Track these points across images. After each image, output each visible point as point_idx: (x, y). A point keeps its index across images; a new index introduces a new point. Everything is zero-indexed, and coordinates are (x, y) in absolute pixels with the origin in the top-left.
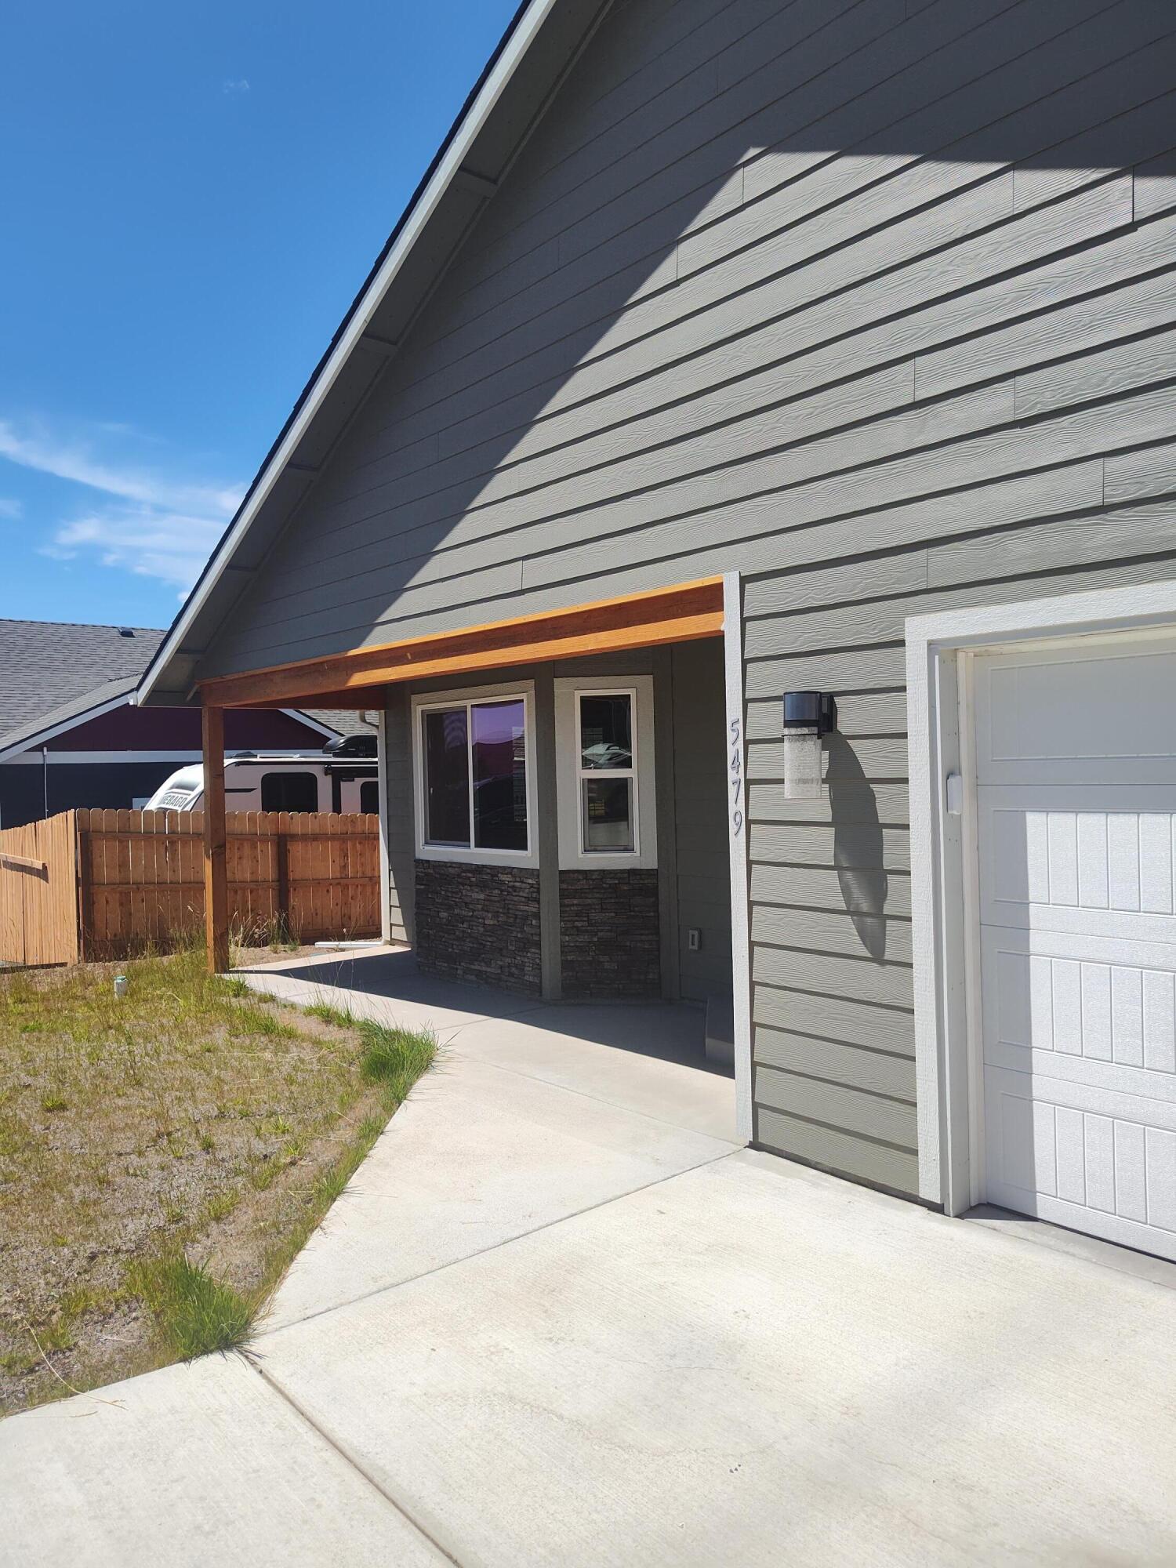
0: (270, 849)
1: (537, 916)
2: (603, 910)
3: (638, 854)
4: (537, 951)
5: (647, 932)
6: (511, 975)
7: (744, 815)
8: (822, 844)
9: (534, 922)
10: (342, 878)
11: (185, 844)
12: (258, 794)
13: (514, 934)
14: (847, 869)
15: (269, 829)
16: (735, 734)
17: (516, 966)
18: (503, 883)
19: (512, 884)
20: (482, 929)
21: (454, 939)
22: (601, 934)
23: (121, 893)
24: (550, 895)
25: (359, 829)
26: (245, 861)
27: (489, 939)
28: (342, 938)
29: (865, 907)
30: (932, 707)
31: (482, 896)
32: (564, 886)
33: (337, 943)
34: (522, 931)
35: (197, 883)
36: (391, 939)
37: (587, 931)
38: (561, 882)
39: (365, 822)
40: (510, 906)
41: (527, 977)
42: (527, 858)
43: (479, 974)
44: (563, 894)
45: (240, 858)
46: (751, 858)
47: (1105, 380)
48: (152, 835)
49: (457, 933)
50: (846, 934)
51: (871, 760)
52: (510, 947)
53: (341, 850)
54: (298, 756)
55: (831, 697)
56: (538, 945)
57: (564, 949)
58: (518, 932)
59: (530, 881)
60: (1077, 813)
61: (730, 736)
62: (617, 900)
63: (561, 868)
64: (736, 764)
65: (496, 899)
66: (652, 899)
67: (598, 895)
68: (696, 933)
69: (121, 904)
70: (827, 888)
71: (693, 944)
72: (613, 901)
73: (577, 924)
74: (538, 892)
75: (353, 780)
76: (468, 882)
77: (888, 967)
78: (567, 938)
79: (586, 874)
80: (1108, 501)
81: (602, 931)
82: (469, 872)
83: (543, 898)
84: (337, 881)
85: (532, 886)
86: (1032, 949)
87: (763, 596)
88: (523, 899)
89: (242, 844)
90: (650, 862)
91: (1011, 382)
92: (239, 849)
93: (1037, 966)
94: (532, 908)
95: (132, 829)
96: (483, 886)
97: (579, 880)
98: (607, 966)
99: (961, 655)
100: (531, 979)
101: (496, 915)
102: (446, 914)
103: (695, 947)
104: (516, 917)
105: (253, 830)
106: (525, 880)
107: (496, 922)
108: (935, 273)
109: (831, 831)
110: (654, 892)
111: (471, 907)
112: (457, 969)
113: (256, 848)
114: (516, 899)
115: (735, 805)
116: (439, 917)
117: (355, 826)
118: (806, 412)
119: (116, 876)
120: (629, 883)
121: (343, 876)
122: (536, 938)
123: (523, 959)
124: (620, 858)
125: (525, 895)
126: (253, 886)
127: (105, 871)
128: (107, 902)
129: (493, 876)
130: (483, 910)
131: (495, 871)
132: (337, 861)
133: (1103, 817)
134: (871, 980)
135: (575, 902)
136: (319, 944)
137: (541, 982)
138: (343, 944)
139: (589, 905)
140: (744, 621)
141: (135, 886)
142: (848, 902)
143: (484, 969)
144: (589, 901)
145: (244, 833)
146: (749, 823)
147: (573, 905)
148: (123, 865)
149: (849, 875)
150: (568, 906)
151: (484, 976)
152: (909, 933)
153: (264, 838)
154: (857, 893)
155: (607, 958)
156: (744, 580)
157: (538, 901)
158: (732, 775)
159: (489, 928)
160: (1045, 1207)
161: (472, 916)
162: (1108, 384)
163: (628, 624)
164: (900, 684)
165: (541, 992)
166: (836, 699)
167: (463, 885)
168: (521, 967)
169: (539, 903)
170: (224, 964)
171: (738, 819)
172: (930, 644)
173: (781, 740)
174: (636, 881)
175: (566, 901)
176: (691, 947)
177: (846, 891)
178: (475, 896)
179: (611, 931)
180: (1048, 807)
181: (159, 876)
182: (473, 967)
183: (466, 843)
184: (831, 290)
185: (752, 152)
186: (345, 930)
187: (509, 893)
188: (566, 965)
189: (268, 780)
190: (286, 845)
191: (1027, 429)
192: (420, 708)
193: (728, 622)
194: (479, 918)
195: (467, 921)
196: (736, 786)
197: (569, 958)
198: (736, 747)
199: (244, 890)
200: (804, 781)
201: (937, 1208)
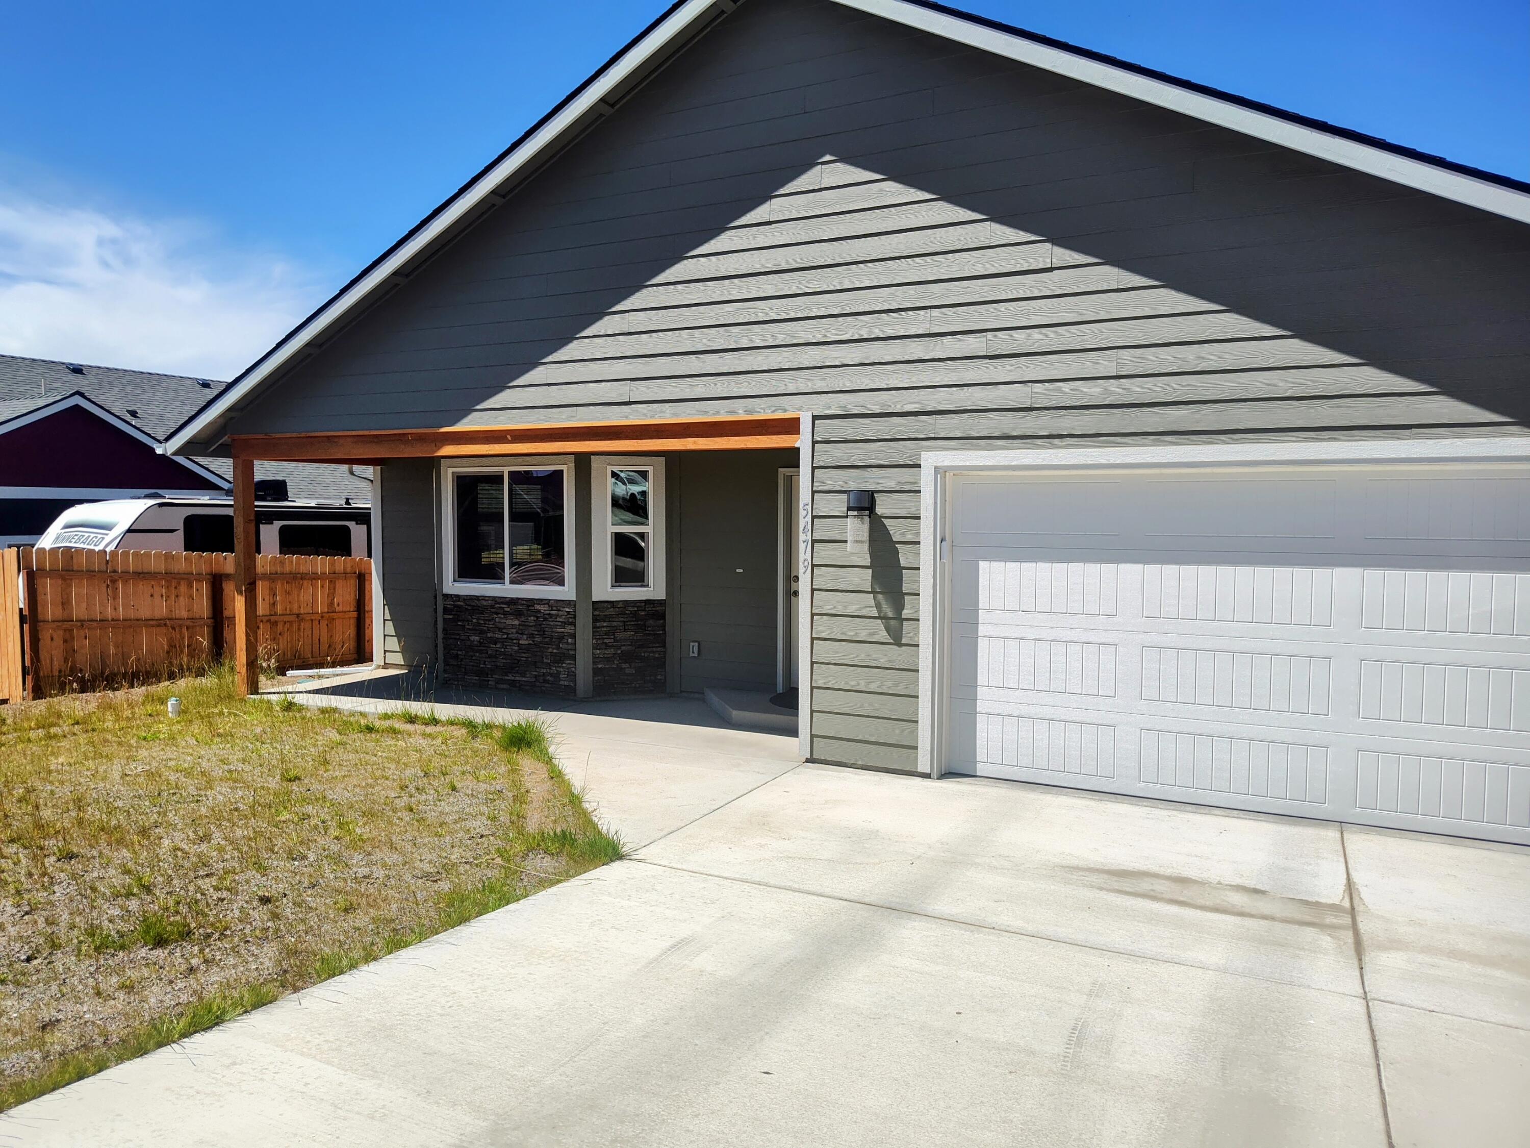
0: (205, 587)
1: (573, 636)
2: (625, 630)
3: (652, 589)
4: (572, 662)
5: (657, 645)
6: (545, 681)
7: (810, 562)
8: (865, 578)
9: (570, 640)
10: (271, 615)
11: (125, 582)
12: (180, 534)
13: (550, 650)
14: (878, 593)
15: (204, 569)
16: (805, 512)
17: (551, 675)
18: (539, 611)
19: (548, 612)
20: (516, 648)
21: (486, 658)
22: (623, 648)
23: (65, 630)
24: (584, 622)
25: (287, 569)
26: (181, 599)
27: (524, 655)
28: (321, 665)
29: (890, 614)
30: (936, 503)
31: (516, 622)
32: (596, 613)
33: (317, 670)
34: (558, 648)
35: (138, 620)
36: (385, 663)
37: (613, 646)
38: (594, 609)
39: (292, 562)
40: (547, 629)
41: (562, 683)
42: (567, 591)
43: (513, 683)
44: (595, 619)
45: (177, 596)
46: (814, 587)
47: (1034, 344)
48: (94, 574)
49: (489, 653)
50: (878, 630)
51: (896, 530)
52: (545, 661)
53: (271, 589)
54: (208, 497)
55: (873, 492)
56: (573, 658)
57: (595, 659)
58: (554, 649)
59: (567, 610)
60: (1006, 562)
61: (802, 513)
62: (636, 623)
63: (594, 599)
64: (806, 530)
65: (531, 624)
66: (662, 621)
67: (622, 619)
68: (696, 644)
69: (65, 641)
70: (867, 604)
71: (693, 652)
72: (633, 623)
73: (606, 641)
74: (575, 618)
75: (272, 523)
76: (502, 611)
77: (904, 648)
78: (598, 651)
79: (612, 603)
80: (1034, 405)
81: (624, 645)
82: (502, 603)
83: (580, 622)
84: (267, 618)
85: (568, 613)
86: (979, 634)
87: (826, 429)
88: (560, 624)
89: (179, 583)
90: (661, 595)
91: (985, 334)
92: (176, 588)
93: (982, 644)
94: (569, 629)
95: (75, 568)
96: (518, 614)
97: (608, 608)
98: (627, 671)
99: (947, 474)
100: (566, 683)
101: (531, 636)
102: (477, 638)
103: (696, 655)
104: (552, 637)
105: (189, 570)
106: (561, 609)
107: (531, 642)
108: (945, 265)
109: (870, 571)
110: (663, 616)
111: (504, 631)
112: (489, 681)
113: (192, 587)
114: (552, 623)
115: (803, 554)
116: (469, 640)
117: (283, 567)
118: (861, 324)
119: (59, 614)
120: (645, 610)
121: (273, 613)
122: (572, 652)
123: (558, 669)
124: (638, 592)
125: (561, 620)
126: (189, 623)
127: (49, 610)
128: (52, 639)
129: (528, 606)
130: (517, 633)
131: (531, 602)
132: (267, 598)
133: (1019, 564)
134: (895, 655)
135: (605, 624)
136: (290, 673)
137: (575, 685)
138: (323, 671)
139: (615, 626)
140: (814, 443)
141: (79, 624)
142: (879, 612)
143: (518, 678)
144: (615, 624)
145: (181, 572)
146: (813, 566)
147: (604, 627)
148: (65, 603)
149: (880, 597)
150: (599, 627)
151: (518, 685)
152: (918, 627)
153: (199, 578)
154: (885, 606)
155: (627, 665)
156: (815, 418)
157: (573, 624)
158: (802, 537)
159: (524, 647)
160: (981, 769)
161: (506, 638)
162: (1035, 346)
163: (721, 435)
164: (917, 489)
165: (575, 693)
166: (875, 495)
167: (497, 614)
168: (557, 676)
169: (575, 626)
170: (254, 688)
171: (806, 563)
172: (936, 467)
173: (847, 517)
174: (650, 609)
175: (598, 624)
176: (691, 655)
177: (878, 606)
178: (509, 622)
179: (629, 645)
180: (990, 559)
181: (100, 613)
182: (507, 678)
183: (502, 581)
184: (880, 257)
185: (828, 158)
186: (329, 658)
187: (545, 619)
188: (596, 672)
189: (190, 522)
190: (221, 584)
191: (992, 361)
192: (450, 470)
193: (803, 441)
194: (513, 640)
195: (500, 642)
196: (805, 544)
197: (600, 666)
198: (806, 519)
199: (181, 626)
200: (857, 542)
201: (927, 776)
